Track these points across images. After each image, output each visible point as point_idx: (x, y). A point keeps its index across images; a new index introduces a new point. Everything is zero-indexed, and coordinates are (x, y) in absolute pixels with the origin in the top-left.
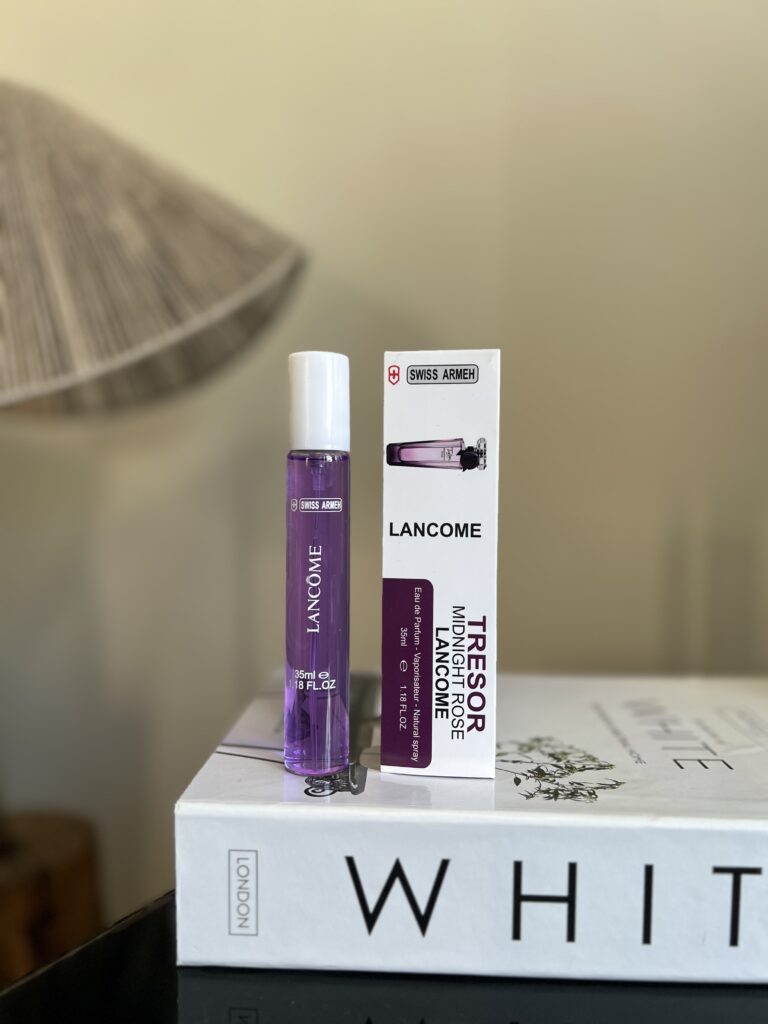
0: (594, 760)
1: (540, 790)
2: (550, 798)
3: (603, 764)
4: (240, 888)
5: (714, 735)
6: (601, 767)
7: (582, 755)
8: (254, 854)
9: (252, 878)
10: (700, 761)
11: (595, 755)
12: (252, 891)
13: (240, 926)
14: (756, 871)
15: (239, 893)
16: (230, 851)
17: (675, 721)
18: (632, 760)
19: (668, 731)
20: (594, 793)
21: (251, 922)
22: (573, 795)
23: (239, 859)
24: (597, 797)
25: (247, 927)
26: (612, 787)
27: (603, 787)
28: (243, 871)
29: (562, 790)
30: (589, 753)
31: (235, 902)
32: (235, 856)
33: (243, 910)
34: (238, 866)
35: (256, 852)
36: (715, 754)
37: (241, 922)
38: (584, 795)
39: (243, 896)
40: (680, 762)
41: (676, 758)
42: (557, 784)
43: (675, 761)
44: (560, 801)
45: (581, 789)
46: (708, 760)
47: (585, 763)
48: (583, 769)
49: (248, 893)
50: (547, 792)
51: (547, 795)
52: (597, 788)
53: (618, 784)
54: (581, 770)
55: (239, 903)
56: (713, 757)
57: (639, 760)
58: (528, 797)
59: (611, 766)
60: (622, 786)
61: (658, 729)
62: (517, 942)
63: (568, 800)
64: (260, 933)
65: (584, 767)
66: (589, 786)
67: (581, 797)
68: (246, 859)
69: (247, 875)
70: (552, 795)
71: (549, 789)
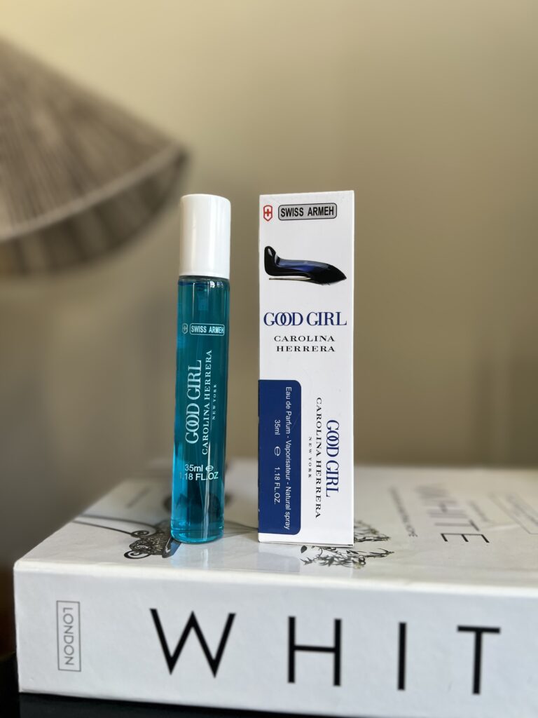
0: (374, 532)
1: (319, 558)
2: (324, 564)
3: (381, 536)
4: (66, 632)
5: (481, 515)
6: (379, 539)
7: (366, 528)
8: (77, 605)
9: (75, 624)
10: (463, 535)
11: (377, 529)
12: (76, 635)
13: (67, 663)
14: (496, 631)
15: (65, 636)
16: (57, 602)
17: (453, 502)
18: (407, 533)
19: (444, 510)
20: (364, 561)
21: (76, 661)
22: (345, 562)
23: (64, 609)
24: (365, 563)
25: (72, 664)
26: (381, 555)
27: (374, 555)
28: (68, 619)
29: (338, 558)
30: (373, 527)
31: (62, 644)
32: (62, 605)
33: (69, 650)
34: (64, 614)
35: (79, 603)
36: (477, 529)
37: (68, 659)
38: (354, 562)
39: (69, 639)
40: (446, 536)
41: (443, 532)
42: (336, 552)
43: (443, 535)
44: (333, 567)
45: (354, 557)
46: (470, 535)
47: (366, 535)
48: (364, 540)
49: (72, 637)
50: (325, 559)
51: (323, 561)
52: (368, 556)
53: (387, 553)
54: (361, 541)
55: (66, 644)
57: (413, 534)
58: (306, 562)
59: (387, 538)
60: (390, 555)
61: (437, 508)
62: (291, 685)
63: (340, 566)
64: (82, 670)
65: (364, 538)
66: (361, 555)
67: (352, 564)
68: (71, 609)
69: (71, 622)
70: (327, 562)
71: (328, 556)
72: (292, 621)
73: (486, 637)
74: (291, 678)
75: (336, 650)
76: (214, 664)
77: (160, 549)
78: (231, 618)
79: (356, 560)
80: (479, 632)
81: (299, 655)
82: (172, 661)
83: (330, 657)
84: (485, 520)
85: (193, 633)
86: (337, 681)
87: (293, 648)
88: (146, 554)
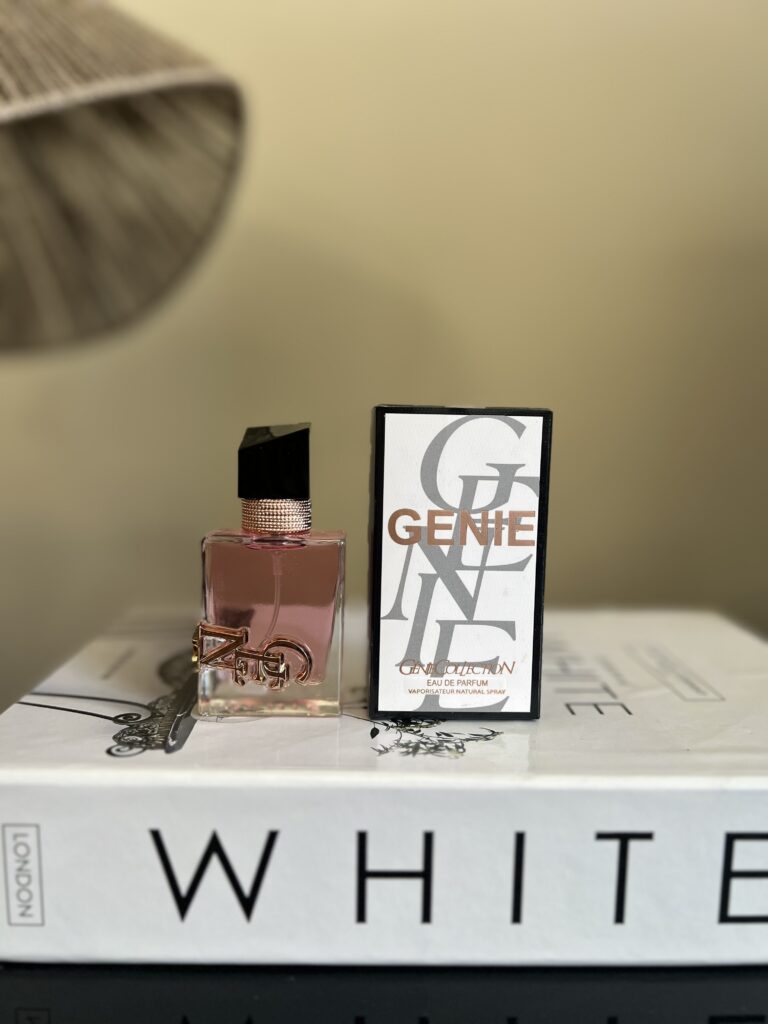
1: (398, 744)
2: (408, 753)
4: (20, 869)
5: (617, 675)
8: (34, 829)
9: (33, 858)
10: (596, 706)
12: (35, 874)
13: (23, 915)
14: (648, 836)
15: (17, 877)
16: (4, 826)
17: (577, 659)
19: (566, 671)
20: (462, 747)
21: (35, 910)
22: (436, 749)
23: (16, 836)
26: (486, 738)
27: (476, 738)
28: (22, 850)
29: (425, 744)
31: (14, 887)
32: (10, 831)
33: (24, 896)
34: (15, 843)
35: (37, 827)
36: (614, 695)
37: (22, 909)
38: (449, 749)
39: (24, 880)
40: (573, 708)
41: (569, 702)
42: (422, 735)
43: (568, 706)
44: (420, 757)
45: (447, 741)
46: (604, 704)
49: (29, 877)
50: (406, 745)
53: (494, 733)
55: (19, 888)
56: (612, 700)
60: (498, 736)
61: (554, 669)
62: (361, 926)
63: (429, 756)
64: (46, 923)
66: (457, 737)
67: (446, 751)
68: (24, 835)
69: (27, 855)
70: (411, 750)
71: (410, 742)
72: (362, 838)
73: (634, 846)
74: (361, 916)
75: (426, 875)
76: (248, 904)
77: (160, 740)
78: (272, 837)
79: (451, 746)
80: (624, 839)
81: (372, 884)
82: (183, 903)
83: (417, 885)
85: (215, 862)
86: (426, 917)
87: (363, 874)
88: (140, 749)
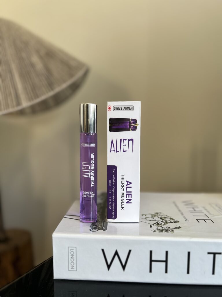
1: (157, 229)
2: (160, 232)
3: (176, 221)
4: (71, 258)
5: (208, 212)
6: (175, 222)
7: (170, 218)
8: (75, 248)
9: (75, 255)
10: (204, 220)
11: (173, 218)
13: (72, 268)
14: (220, 253)
15: (71, 259)
16: (68, 247)
17: (197, 207)
18: (184, 220)
19: (195, 210)
20: (173, 230)
21: (75, 267)
22: (167, 231)
23: (71, 250)
24: (174, 231)
25: (74, 268)
26: (178, 228)
27: (176, 228)
28: (72, 253)
29: (164, 229)
30: (172, 217)
31: (70, 262)
32: (70, 248)
33: (72, 264)
34: (71, 251)
35: (76, 247)
36: (209, 218)
38: (170, 231)
39: (72, 260)
40: (198, 220)
42: (163, 227)
44: (164, 233)
45: (169, 229)
46: (206, 220)
48: (170, 223)
49: (74, 259)
51: (159, 231)
52: (174, 229)
53: (180, 227)
54: (169, 223)
55: (71, 262)
57: (186, 220)
59: (178, 222)
60: (181, 228)
61: (192, 210)
62: (151, 273)
63: (166, 233)
64: (77, 270)
65: (170, 222)
66: (172, 228)
67: (170, 232)
68: (73, 249)
69: (73, 254)
70: (161, 231)
71: (160, 229)
72: (151, 252)
73: (217, 256)
74: (151, 271)
75: (166, 261)
76: (124, 267)
77: (101, 228)
78: (130, 251)
79: (170, 230)
80: (215, 254)
81: (153, 263)
82: (109, 267)
83: (164, 264)
84: (210, 214)
85: (116, 257)
86: (166, 272)
87: (151, 261)
88: (97, 230)
